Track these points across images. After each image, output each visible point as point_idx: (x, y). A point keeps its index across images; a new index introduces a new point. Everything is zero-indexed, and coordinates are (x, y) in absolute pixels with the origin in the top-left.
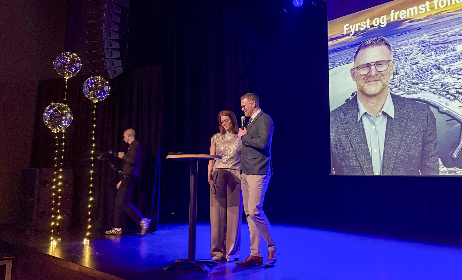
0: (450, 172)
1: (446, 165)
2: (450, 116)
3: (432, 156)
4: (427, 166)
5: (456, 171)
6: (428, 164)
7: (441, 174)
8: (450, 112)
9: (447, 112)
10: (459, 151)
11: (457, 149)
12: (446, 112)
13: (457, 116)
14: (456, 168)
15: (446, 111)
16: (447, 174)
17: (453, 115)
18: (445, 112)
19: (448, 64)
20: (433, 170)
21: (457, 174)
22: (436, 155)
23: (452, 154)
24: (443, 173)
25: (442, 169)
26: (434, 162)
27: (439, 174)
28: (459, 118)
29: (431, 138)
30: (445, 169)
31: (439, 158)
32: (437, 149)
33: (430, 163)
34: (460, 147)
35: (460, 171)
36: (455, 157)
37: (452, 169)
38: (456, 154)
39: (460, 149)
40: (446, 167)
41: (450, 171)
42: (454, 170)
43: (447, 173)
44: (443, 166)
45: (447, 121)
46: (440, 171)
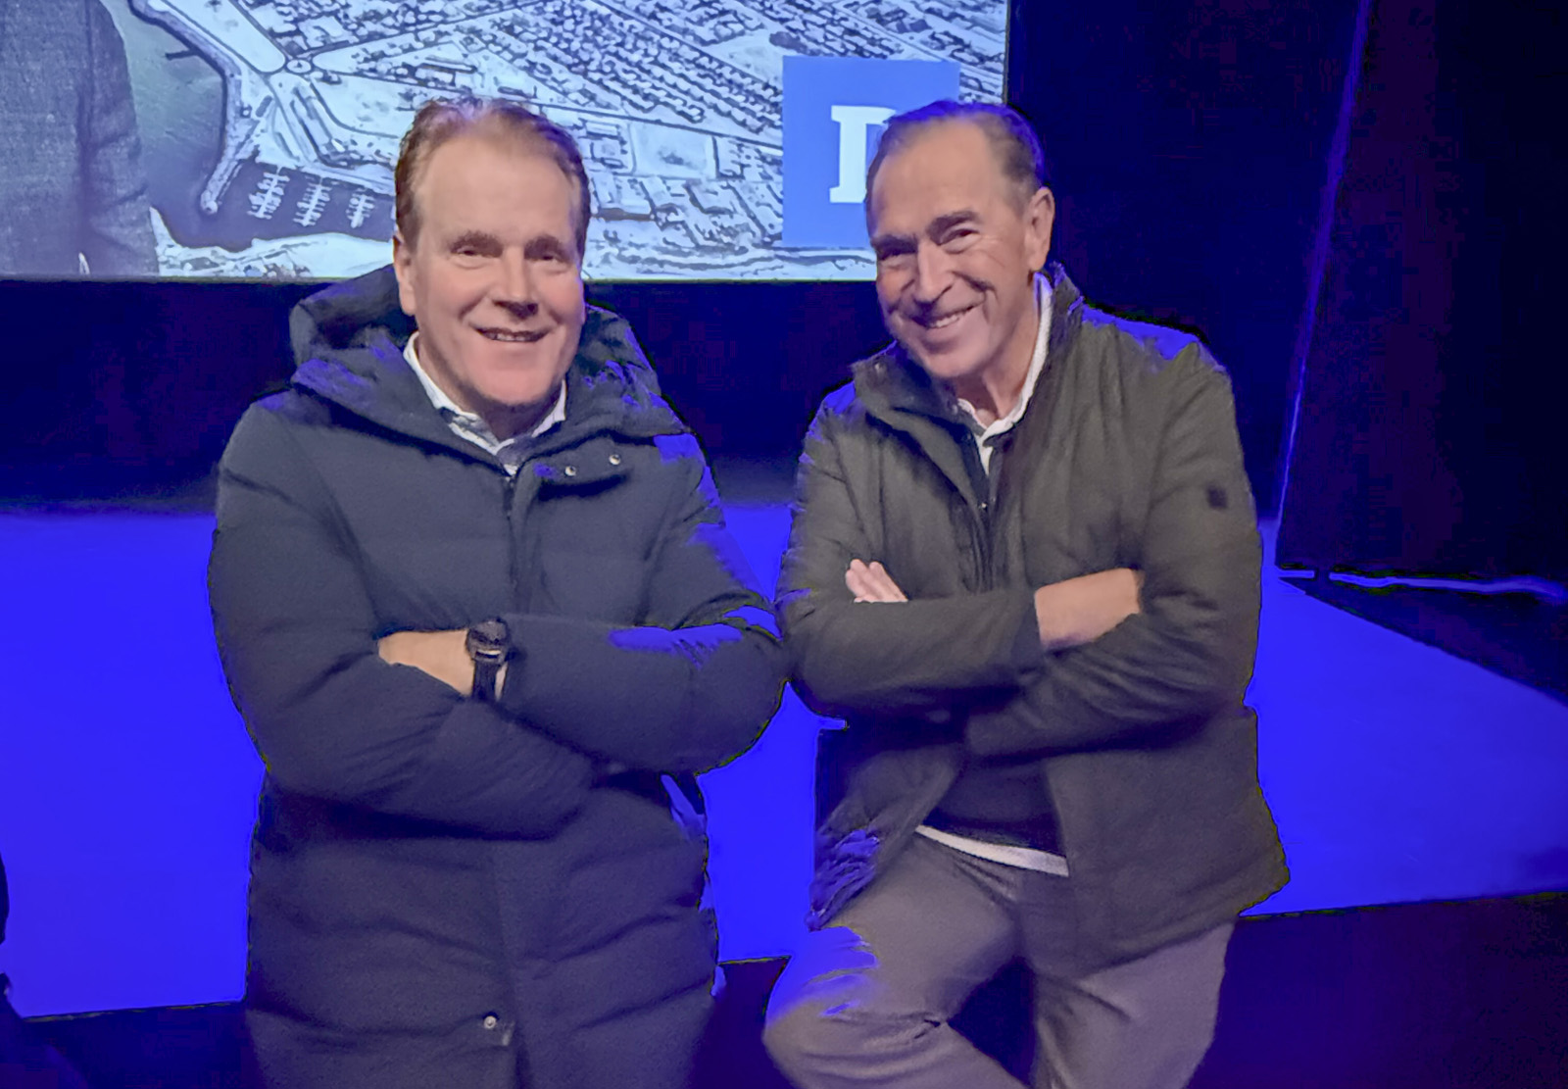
0: (198, 263)
2: (185, 41)
3: (124, 200)
5: (218, 261)
6: (114, 231)
8: (178, 20)
9: (168, 21)
10: (225, 185)
11: (216, 176)
12: (162, 18)
13: (206, 40)
14: (216, 248)
15: (163, 13)
16: (188, 273)
17: (192, 35)
18: (157, 16)
20: (133, 255)
21: (222, 271)
22: (140, 198)
23: (199, 197)
24: (172, 266)
25: (169, 251)
26: (133, 224)
27: (158, 271)
28: (214, 50)
29: (112, 124)
30: (180, 252)
31: (155, 207)
32: (142, 174)
33: (122, 226)
34: (226, 170)
35: (234, 260)
36: (209, 209)
37: (205, 252)
38: (215, 196)
39: (226, 177)
40: (184, 245)
41: (198, 259)
42: (212, 259)
43: (189, 266)
44: (173, 242)
45: (169, 56)
46: (162, 258)
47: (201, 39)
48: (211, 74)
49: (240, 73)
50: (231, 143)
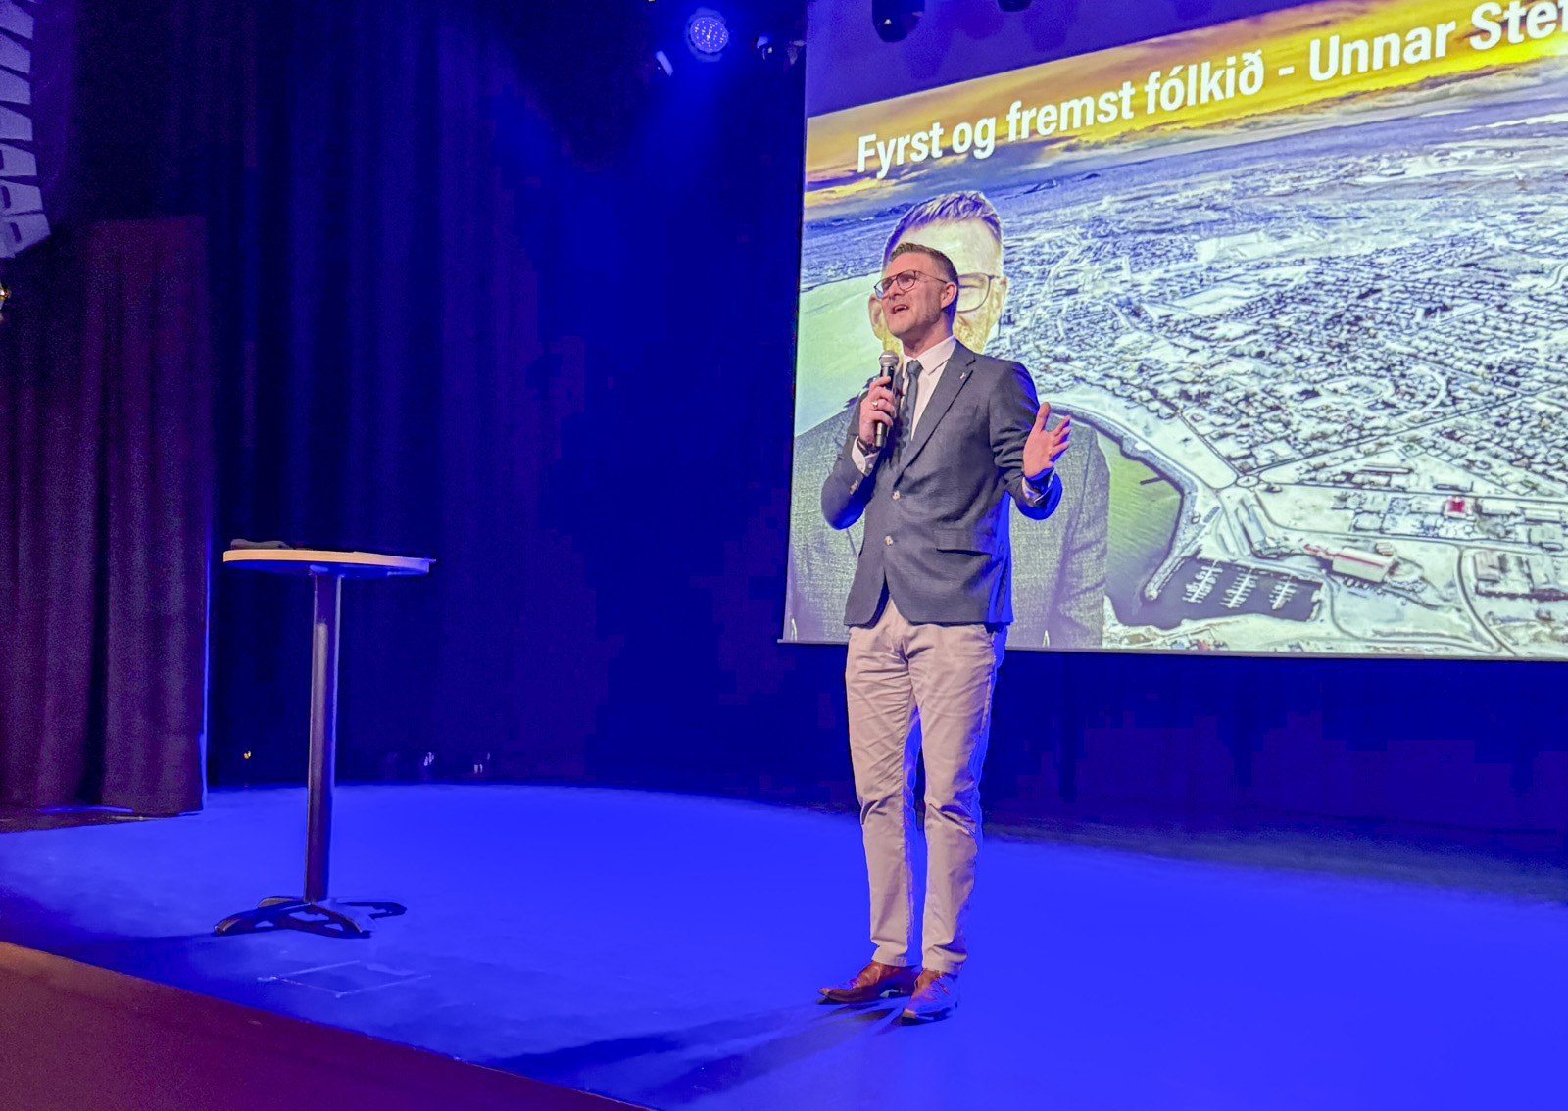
0: (1134, 639)
1: (1123, 617)
2: (1153, 467)
3: (1088, 589)
4: (1069, 620)
5: (1151, 638)
6: (1074, 614)
7: (1107, 646)
8: (1155, 456)
9: (1147, 457)
10: (1167, 577)
11: (1161, 570)
12: (1143, 455)
13: (1174, 468)
14: (1151, 627)
15: (1144, 452)
16: (1124, 646)
17: (1164, 466)
18: (1139, 454)
19: (1168, 302)
20: (1086, 632)
21: (1152, 645)
22: (1099, 589)
23: (1145, 586)
24: (1112, 641)
25: (1113, 630)
26: (1090, 608)
27: (1101, 644)
28: (1178, 475)
29: (1089, 535)
30: (1120, 629)
31: (1109, 596)
32: (1104, 570)
33: (1080, 611)
34: (1170, 566)
35: (1163, 636)
36: (1151, 596)
37: (1141, 630)
38: (1157, 586)
39: (1169, 571)
40: (1125, 625)
41: (1134, 635)
42: (1146, 635)
43: (1126, 641)
44: (1116, 622)
45: (1143, 483)
46: (1106, 635)
47: (1170, 468)
48: (1172, 494)
49: (1196, 491)
50: (1179, 544)
